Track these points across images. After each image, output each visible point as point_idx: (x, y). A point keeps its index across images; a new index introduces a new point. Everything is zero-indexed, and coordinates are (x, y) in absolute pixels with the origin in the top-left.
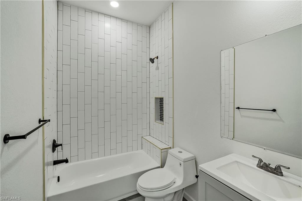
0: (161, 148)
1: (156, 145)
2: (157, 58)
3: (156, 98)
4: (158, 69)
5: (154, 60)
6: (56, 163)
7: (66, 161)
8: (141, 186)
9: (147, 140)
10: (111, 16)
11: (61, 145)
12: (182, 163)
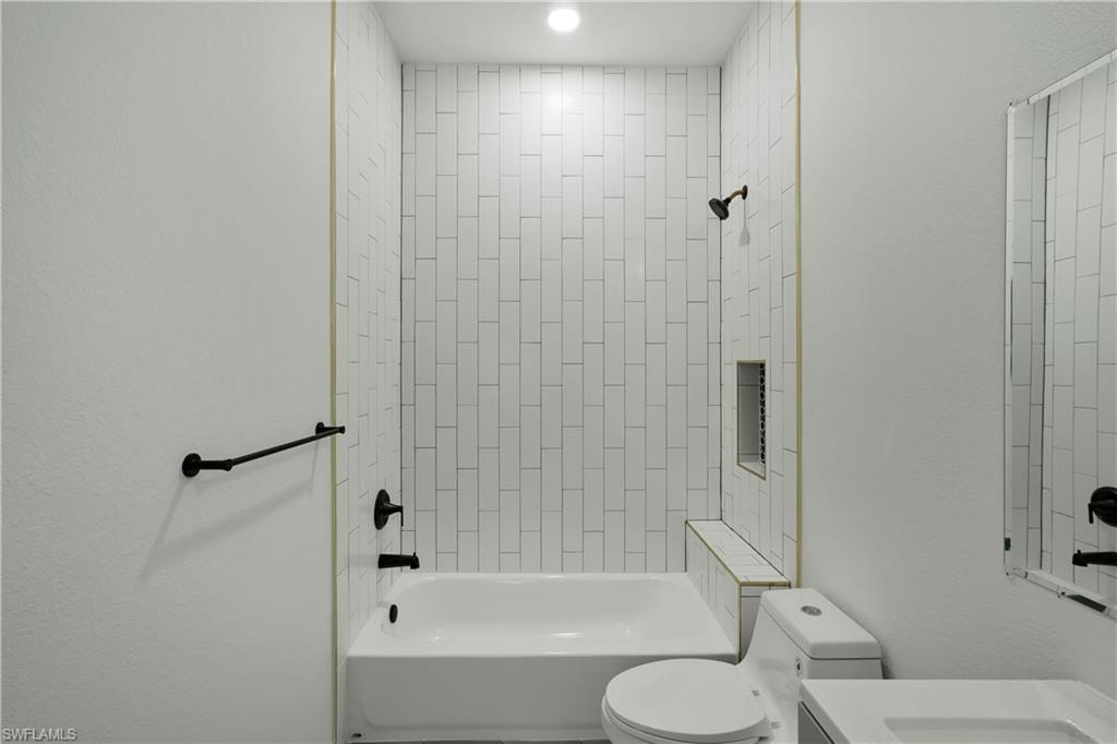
0: (742, 580)
1: (727, 564)
2: (744, 193)
3: (741, 365)
4: (748, 242)
5: (730, 207)
6: (386, 561)
7: (413, 562)
8: (614, 708)
9: (701, 533)
10: (562, 66)
11: (400, 509)
12: (805, 660)
